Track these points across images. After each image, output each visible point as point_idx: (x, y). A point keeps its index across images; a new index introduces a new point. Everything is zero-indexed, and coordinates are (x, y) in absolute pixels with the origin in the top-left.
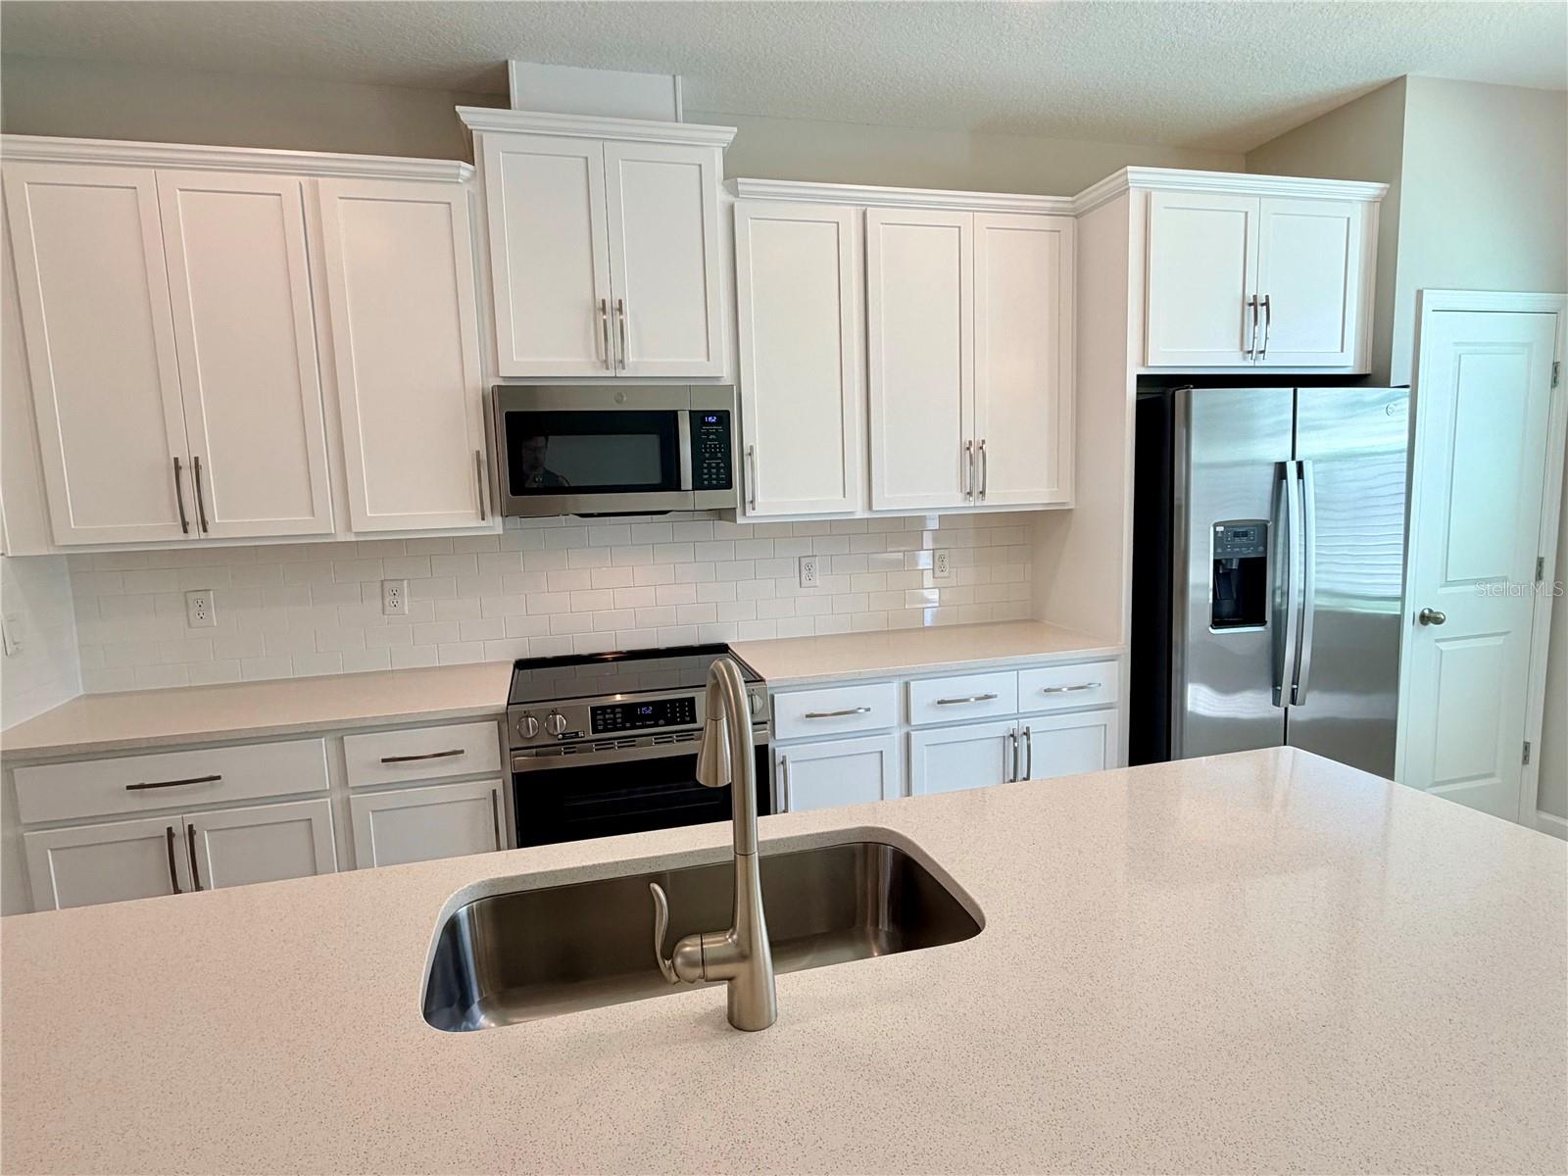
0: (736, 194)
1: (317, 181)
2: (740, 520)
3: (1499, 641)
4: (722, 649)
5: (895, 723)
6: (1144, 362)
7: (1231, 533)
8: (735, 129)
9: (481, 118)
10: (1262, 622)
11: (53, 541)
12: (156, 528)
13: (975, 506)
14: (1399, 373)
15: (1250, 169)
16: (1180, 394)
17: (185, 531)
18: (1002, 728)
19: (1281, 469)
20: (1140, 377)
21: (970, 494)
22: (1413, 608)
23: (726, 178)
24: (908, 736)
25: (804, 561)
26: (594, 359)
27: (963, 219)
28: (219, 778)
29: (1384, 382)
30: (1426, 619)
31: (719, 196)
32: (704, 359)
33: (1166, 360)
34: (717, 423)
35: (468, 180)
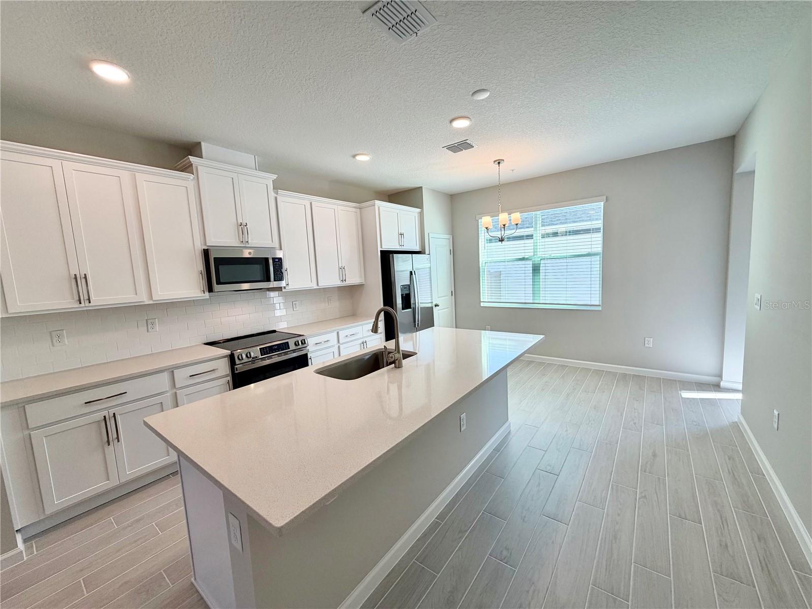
0: (277, 194)
1: (135, 174)
2: (283, 290)
3: (447, 309)
4: (274, 331)
5: (336, 343)
6: (381, 248)
7: (404, 287)
8: (277, 176)
9: (196, 161)
10: (410, 308)
11: (7, 312)
12: (66, 303)
13: (344, 284)
14: (427, 252)
15: (390, 201)
16: (391, 255)
17: (80, 303)
18: (361, 341)
19: (411, 272)
20: (381, 251)
21: (342, 281)
22: (434, 303)
23: (274, 189)
24: (339, 347)
25: (294, 303)
26: (238, 241)
27: (335, 207)
28: (126, 393)
29: (425, 253)
30: (436, 306)
31: (272, 194)
32: (271, 242)
33: (387, 247)
34: (279, 261)
35: (192, 180)
